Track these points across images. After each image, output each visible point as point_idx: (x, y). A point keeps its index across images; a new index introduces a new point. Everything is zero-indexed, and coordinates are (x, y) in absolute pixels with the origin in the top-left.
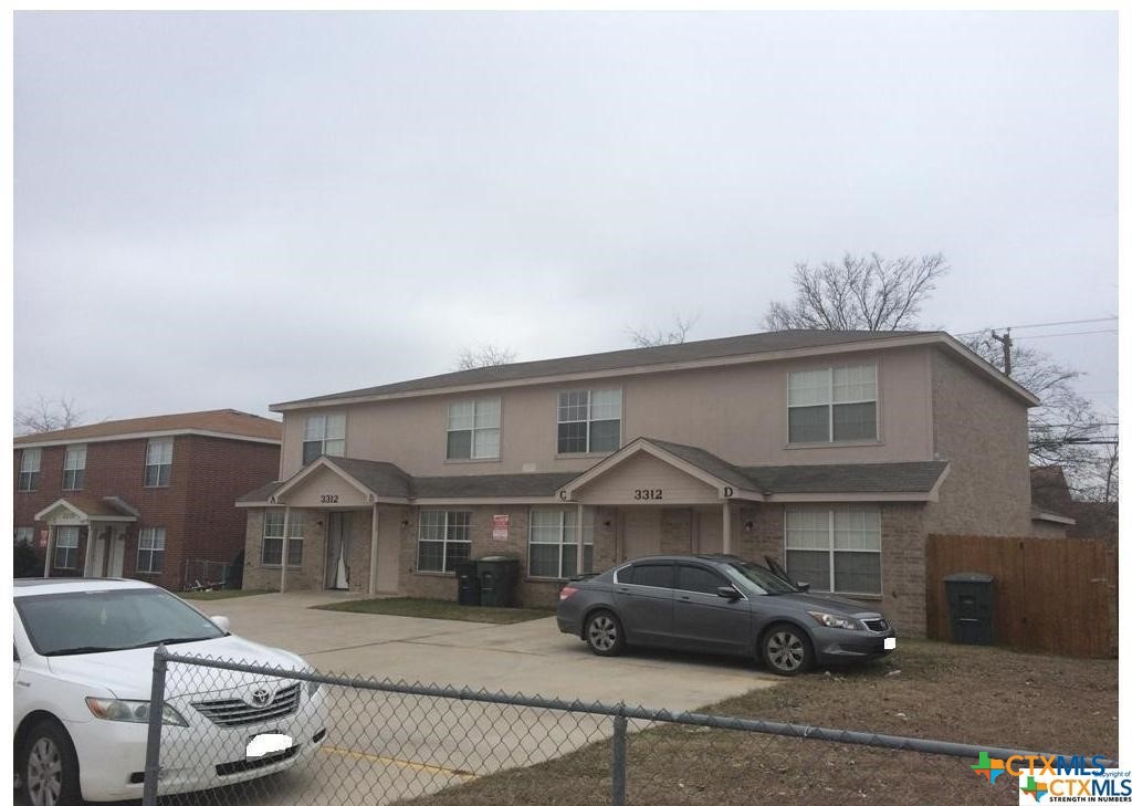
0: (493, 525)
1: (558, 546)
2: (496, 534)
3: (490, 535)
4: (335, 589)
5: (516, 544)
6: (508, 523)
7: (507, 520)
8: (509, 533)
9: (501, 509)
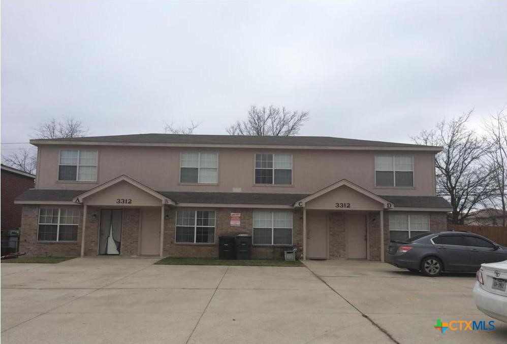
0: (230, 218)
1: (271, 229)
2: (232, 223)
3: (228, 223)
4: (106, 254)
5: (245, 228)
6: (240, 217)
7: (240, 215)
8: (241, 223)
9: (235, 210)
